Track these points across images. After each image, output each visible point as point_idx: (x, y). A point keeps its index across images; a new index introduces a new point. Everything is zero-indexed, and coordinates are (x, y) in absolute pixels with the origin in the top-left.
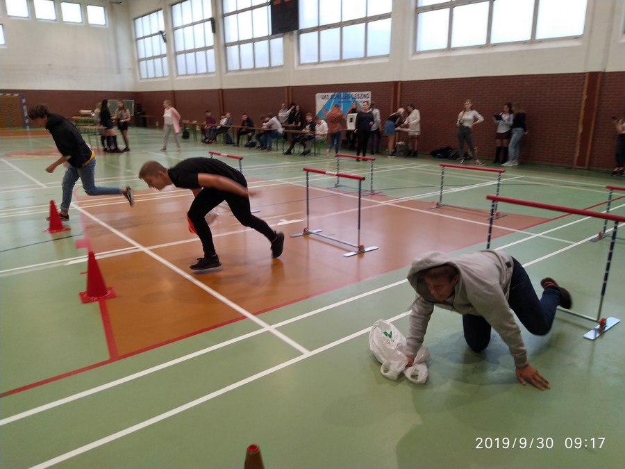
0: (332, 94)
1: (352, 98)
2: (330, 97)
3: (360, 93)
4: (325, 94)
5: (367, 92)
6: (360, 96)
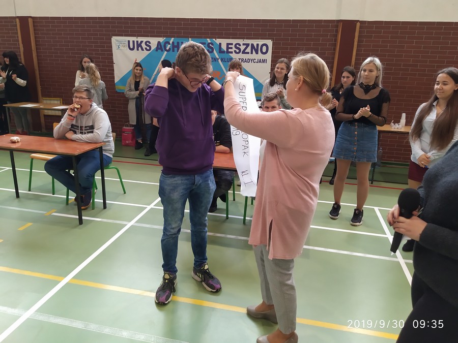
0: (161, 40)
1: (221, 51)
2: (154, 47)
3: (241, 41)
4: (140, 39)
5: (261, 42)
6: (242, 48)
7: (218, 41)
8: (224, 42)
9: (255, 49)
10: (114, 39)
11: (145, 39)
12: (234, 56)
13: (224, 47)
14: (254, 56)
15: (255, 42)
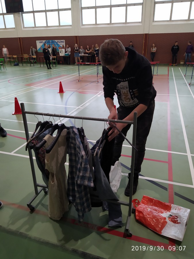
1: (56, 43)
2: (44, 42)
3: (59, 40)
4: (41, 41)
5: (63, 40)
6: (60, 42)
7: (55, 41)
8: (56, 41)
9: (62, 42)
10: (37, 41)
11: (42, 41)
12: (58, 43)
13: (56, 42)
14: (62, 43)
15: (62, 40)
